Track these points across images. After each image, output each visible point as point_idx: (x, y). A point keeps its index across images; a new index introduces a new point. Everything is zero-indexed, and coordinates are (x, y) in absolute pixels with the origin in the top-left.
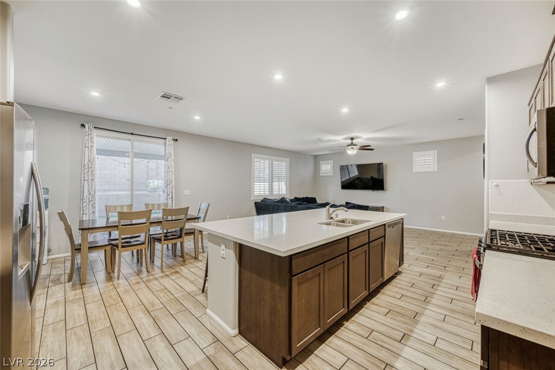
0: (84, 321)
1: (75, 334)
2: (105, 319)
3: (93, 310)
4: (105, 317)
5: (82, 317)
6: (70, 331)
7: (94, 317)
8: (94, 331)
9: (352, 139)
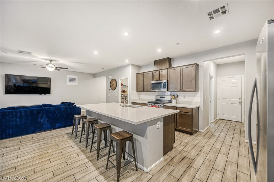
9: (51, 61)
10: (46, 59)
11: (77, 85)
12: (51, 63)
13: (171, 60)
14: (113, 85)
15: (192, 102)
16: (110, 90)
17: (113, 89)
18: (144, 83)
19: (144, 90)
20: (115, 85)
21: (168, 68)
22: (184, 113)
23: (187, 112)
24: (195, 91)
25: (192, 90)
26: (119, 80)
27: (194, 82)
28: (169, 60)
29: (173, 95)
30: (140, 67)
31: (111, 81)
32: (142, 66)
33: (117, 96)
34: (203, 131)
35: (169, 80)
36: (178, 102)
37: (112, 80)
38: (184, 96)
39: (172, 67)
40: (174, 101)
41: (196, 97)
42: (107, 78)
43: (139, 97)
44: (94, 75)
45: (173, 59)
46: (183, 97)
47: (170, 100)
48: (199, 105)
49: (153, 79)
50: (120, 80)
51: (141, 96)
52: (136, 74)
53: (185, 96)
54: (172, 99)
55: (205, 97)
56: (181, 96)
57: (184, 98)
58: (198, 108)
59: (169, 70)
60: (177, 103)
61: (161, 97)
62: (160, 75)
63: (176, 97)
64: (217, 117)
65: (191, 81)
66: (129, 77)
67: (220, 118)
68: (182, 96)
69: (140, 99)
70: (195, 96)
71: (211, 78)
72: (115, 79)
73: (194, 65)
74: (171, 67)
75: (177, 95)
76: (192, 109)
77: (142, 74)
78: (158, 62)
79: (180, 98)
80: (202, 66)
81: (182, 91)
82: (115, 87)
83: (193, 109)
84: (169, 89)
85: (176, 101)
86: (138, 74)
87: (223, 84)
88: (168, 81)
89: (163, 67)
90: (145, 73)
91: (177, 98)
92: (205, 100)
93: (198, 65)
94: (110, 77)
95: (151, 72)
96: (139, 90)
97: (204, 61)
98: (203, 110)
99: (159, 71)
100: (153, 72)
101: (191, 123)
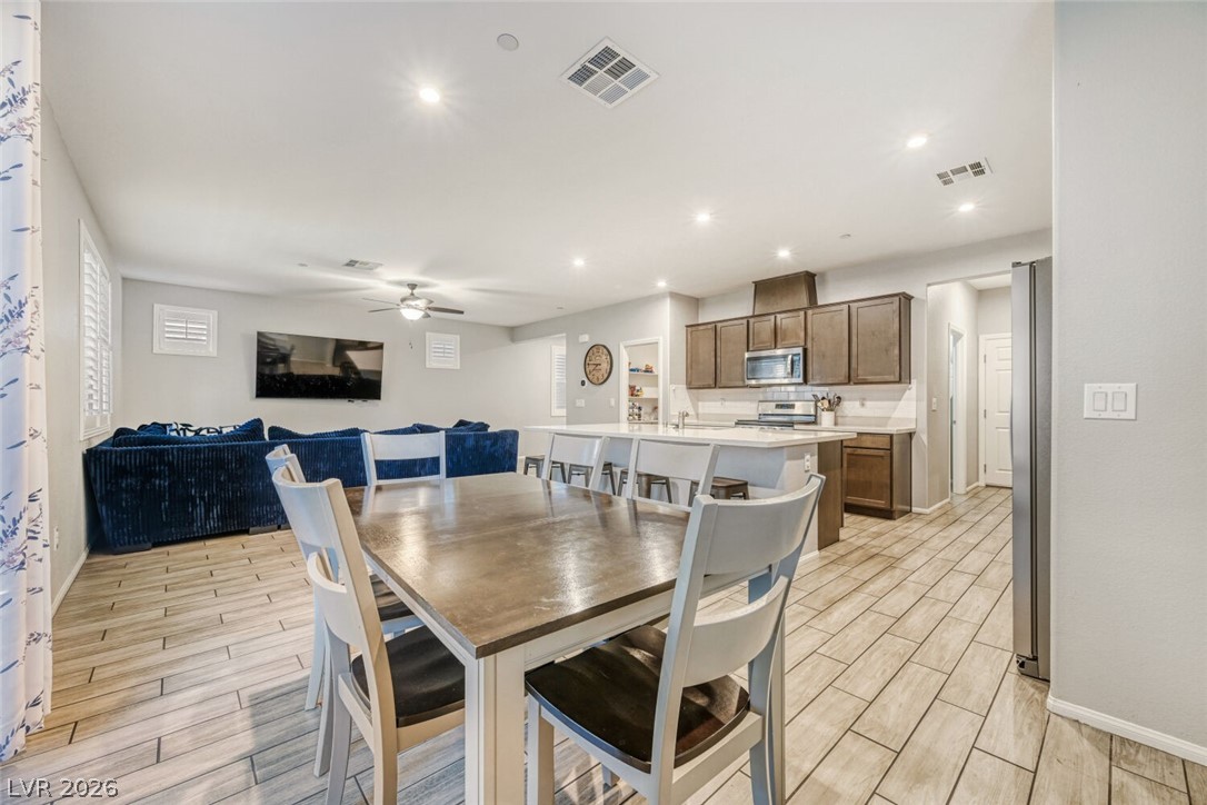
0: (912, 668)
1: (941, 659)
2: (880, 646)
3: (875, 677)
4: (876, 650)
5: (905, 679)
6: (945, 669)
7: (890, 663)
8: (913, 644)
9: (413, 286)
10: (400, 283)
11: (458, 367)
12: (412, 294)
13: (816, 278)
14: (595, 366)
15: (889, 418)
16: (583, 383)
17: (595, 380)
18: (718, 360)
19: (716, 384)
20: (605, 366)
21: (806, 306)
22: (864, 452)
23: (874, 446)
24: (900, 381)
25: (891, 378)
26: (622, 347)
27: (897, 352)
28: (809, 281)
29: (823, 398)
30: (695, 303)
31: (590, 354)
32: (703, 299)
33: (613, 403)
34: (928, 511)
35: (809, 346)
36: (840, 420)
37: (594, 349)
38: (863, 401)
39: (819, 303)
40: (827, 419)
41: (902, 402)
42: (572, 342)
43: (695, 407)
44: (514, 333)
45: (823, 275)
46: (857, 403)
47: (813, 412)
48: (914, 427)
49: (751, 345)
50: (626, 347)
51: (700, 404)
52: (687, 326)
53: (864, 399)
54: (819, 410)
55: (934, 400)
56: (849, 400)
57: (863, 405)
58: (911, 435)
59: (810, 312)
60: (836, 424)
61: (777, 406)
62: (779, 331)
63: (834, 404)
64: (978, 480)
65: (887, 351)
66: (661, 338)
67: (990, 482)
68: (855, 400)
69: (697, 415)
70: (900, 400)
71: (957, 337)
72: (605, 347)
73: (897, 298)
74: (816, 302)
75: (839, 398)
76: (891, 436)
77: (709, 326)
78: (766, 289)
79: (851, 407)
80: (924, 302)
81: (855, 384)
82: (606, 376)
83: (895, 438)
84: (810, 376)
85: (836, 417)
86: (694, 328)
87: (1000, 360)
88: (805, 351)
89: (786, 304)
90: (719, 325)
91: (838, 404)
92: (931, 412)
93: (908, 298)
94: (585, 338)
95: (745, 321)
96: (695, 384)
97: (929, 285)
98: (926, 442)
99: (772, 317)
100: (752, 320)
101: (889, 481)
